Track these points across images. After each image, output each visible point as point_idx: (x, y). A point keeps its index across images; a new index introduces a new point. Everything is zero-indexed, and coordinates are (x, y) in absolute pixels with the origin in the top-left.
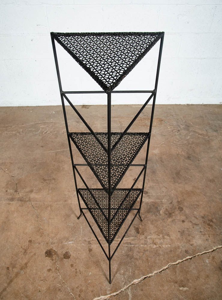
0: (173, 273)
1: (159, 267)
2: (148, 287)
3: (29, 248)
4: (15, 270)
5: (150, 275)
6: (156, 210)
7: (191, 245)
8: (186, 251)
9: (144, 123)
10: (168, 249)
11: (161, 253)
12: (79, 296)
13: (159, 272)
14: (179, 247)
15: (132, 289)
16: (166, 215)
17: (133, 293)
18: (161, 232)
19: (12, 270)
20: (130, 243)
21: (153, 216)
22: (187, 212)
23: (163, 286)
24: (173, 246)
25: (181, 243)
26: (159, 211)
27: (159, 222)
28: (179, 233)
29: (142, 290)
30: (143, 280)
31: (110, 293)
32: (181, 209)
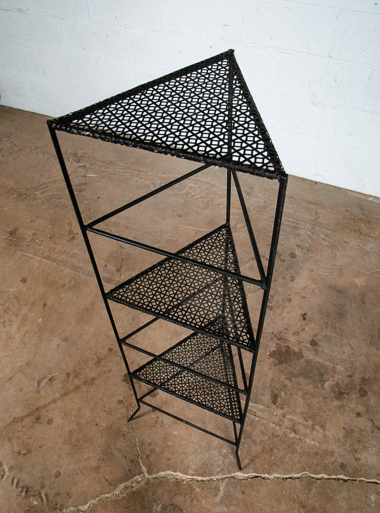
0: (305, 490)
1: (285, 470)
2: (254, 493)
3: (105, 359)
4: (77, 382)
5: (266, 475)
6: (319, 377)
7: (356, 459)
8: (343, 466)
9: (357, 226)
10: (313, 448)
11: (299, 450)
12: (148, 457)
13: (283, 479)
14: (332, 453)
15: (228, 484)
16: (334, 392)
17: (228, 491)
18: (313, 418)
19: (73, 380)
20: (255, 412)
21: (311, 386)
22: (372, 402)
23: (279, 501)
24: (324, 447)
25: (339, 447)
26: (323, 382)
27: (316, 400)
28: (343, 431)
29: (243, 493)
30: (251, 478)
31: (193, 475)
32: (363, 393)
